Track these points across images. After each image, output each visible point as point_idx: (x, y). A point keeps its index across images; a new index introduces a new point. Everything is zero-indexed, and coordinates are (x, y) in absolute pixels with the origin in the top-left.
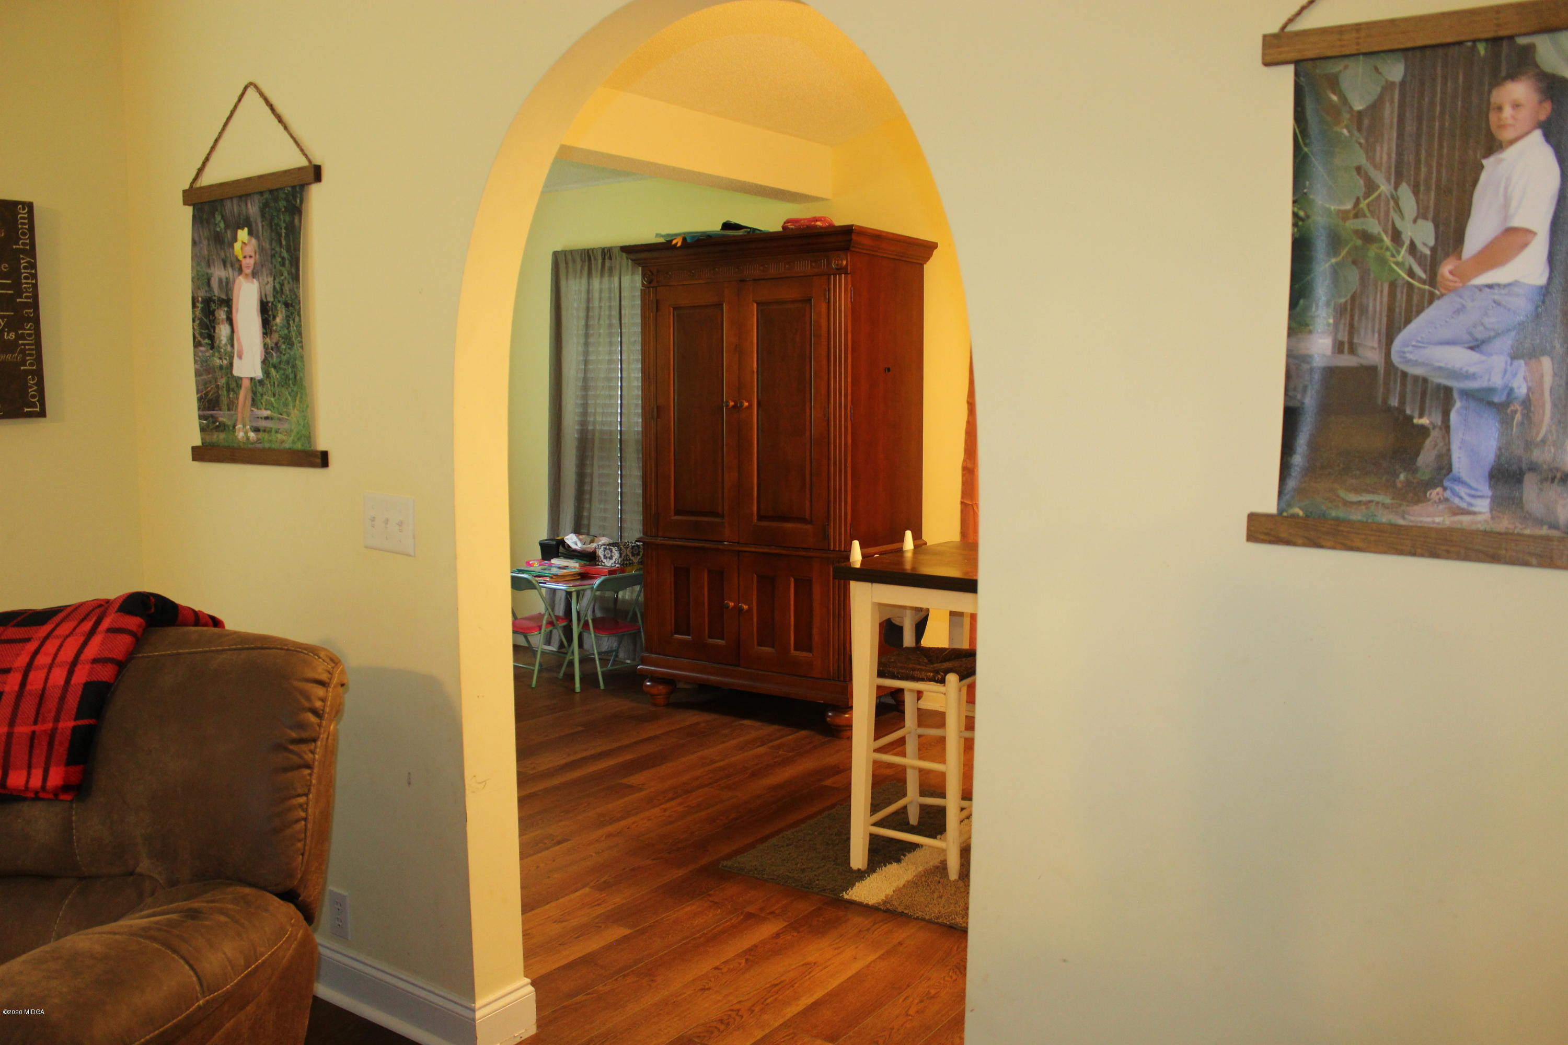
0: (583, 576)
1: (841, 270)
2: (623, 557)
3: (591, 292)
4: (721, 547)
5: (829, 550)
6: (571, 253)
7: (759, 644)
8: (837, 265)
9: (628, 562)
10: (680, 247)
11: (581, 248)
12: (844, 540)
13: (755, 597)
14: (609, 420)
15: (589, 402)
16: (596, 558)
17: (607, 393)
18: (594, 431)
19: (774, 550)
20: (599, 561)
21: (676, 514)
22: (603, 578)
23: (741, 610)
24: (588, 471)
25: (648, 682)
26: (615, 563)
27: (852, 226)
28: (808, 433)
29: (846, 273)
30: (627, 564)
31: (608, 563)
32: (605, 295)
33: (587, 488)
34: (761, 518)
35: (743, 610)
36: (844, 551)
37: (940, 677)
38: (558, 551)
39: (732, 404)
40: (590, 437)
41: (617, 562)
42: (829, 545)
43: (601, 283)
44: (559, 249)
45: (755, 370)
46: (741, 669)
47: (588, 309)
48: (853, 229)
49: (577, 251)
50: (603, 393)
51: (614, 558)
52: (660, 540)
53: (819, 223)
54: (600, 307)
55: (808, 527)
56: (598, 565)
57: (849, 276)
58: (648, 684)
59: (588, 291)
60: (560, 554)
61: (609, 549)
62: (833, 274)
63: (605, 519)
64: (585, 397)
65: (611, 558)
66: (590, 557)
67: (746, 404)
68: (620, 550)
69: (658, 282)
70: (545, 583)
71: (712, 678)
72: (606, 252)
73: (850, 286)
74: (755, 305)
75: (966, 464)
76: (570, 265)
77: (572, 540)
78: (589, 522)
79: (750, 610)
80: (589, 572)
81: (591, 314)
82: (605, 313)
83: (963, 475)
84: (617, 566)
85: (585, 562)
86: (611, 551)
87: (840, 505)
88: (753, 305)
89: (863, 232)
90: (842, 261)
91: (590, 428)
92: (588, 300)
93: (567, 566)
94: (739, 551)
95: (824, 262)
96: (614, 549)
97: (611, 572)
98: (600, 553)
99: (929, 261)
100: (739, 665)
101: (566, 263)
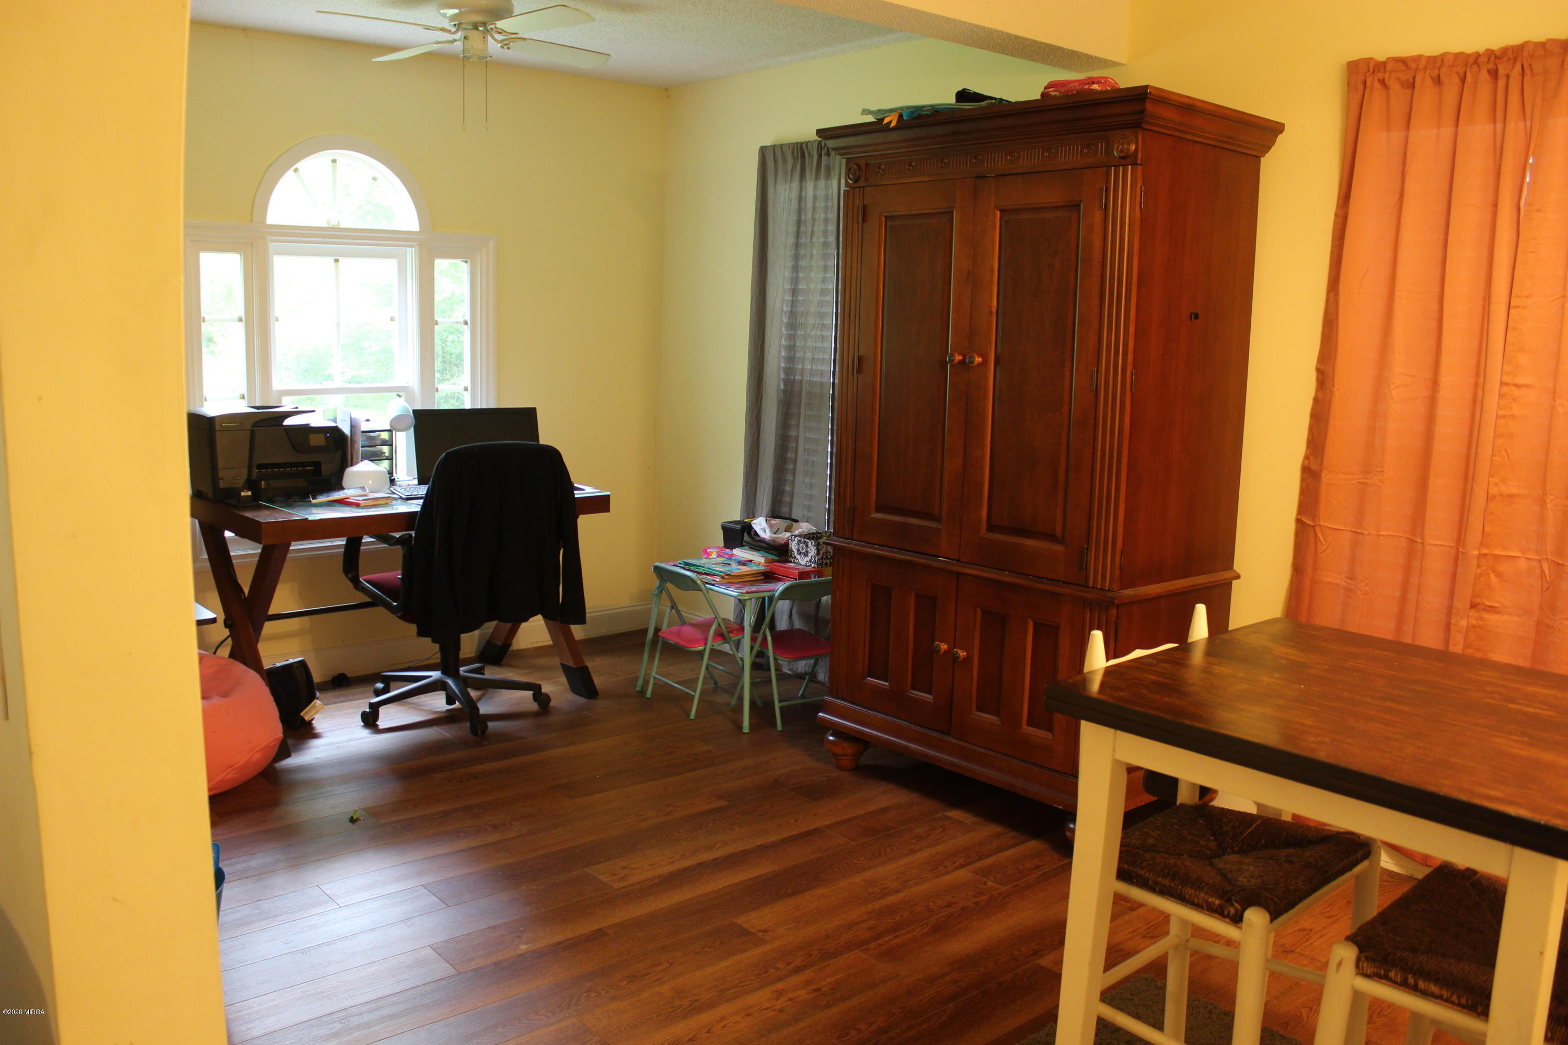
0: (769, 576)
1: (1127, 159)
2: (821, 555)
3: (803, 199)
4: (934, 564)
5: (1086, 586)
6: (781, 149)
7: (978, 710)
8: (1122, 151)
9: (828, 562)
10: (894, 129)
11: (794, 141)
12: (1111, 573)
13: (977, 642)
14: (820, 368)
15: (798, 344)
16: (788, 553)
17: (819, 333)
18: (801, 381)
19: (1006, 577)
20: (791, 556)
21: (878, 510)
22: (787, 584)
23: (955, 658)
24: (793, 433)
25: (832, 735)
26: (810, 561)
27: (1147, 87)
28: (1065, 408)
29: (1134, 164)
30: (826, 564)
31: (803, 561)
32: (821, 204)
33: (790, 455)
34: (992, 528)
35: (958, 658)
36: (1109, 590)
37: (1232, 911)
38: (743, 538)
39: (958, 358)
40: (797, 388)
41: (813, 561)
42: (1087, 580)
43: (815, 187)
44: (768, 142)
45: (994, 310)
46: (951, 739)
47: (799, 223)
48: (1146, 93)
49: (789, 145)
50: (813, 333)
51: (810, 555)
52: (855, 545)
53: (1096, 87)
54: (814, 220)
55: (1059, 548)
56: (791, 562)
57: (1139, 168)
58: (831, 738)
59: (800, 199)
60: (744, 544)
61: (805, 542)
62: (1115, 166)
63: (811, 497)
64: (792, 338)
65: (806, 554)
66: (781, 551)
67: (978, 360)
68: (818, 546)
69: (866, 180)
70: (713, 585)
71: (913, 746)
72: (823, 146)
73: (1140, 184)
74: (998, 213)
75: (1309, 463)
76: (780, 164)
77: (760, 525)
78: (792, 500)
79: (968, 659)
80: (776, 572)
81: (802, 229)
82: (819, 228)
83: (1303, 480)
84: (813, 565)
85: (774, 557)
86: (807, 546)
87: (1107, 521)
88: (994, 213)
89: (1163, 99)
90: (1129, 144)
91: (798, 377)
92: (800, 211)
93: (751, 561)
94: (958, 574)
95: (1102, 146)
96: (810, 543)
97: (804, 575)
98: (793, 546)
99: (1270, 152)
100: (949, 734)
101: (775, 161)
